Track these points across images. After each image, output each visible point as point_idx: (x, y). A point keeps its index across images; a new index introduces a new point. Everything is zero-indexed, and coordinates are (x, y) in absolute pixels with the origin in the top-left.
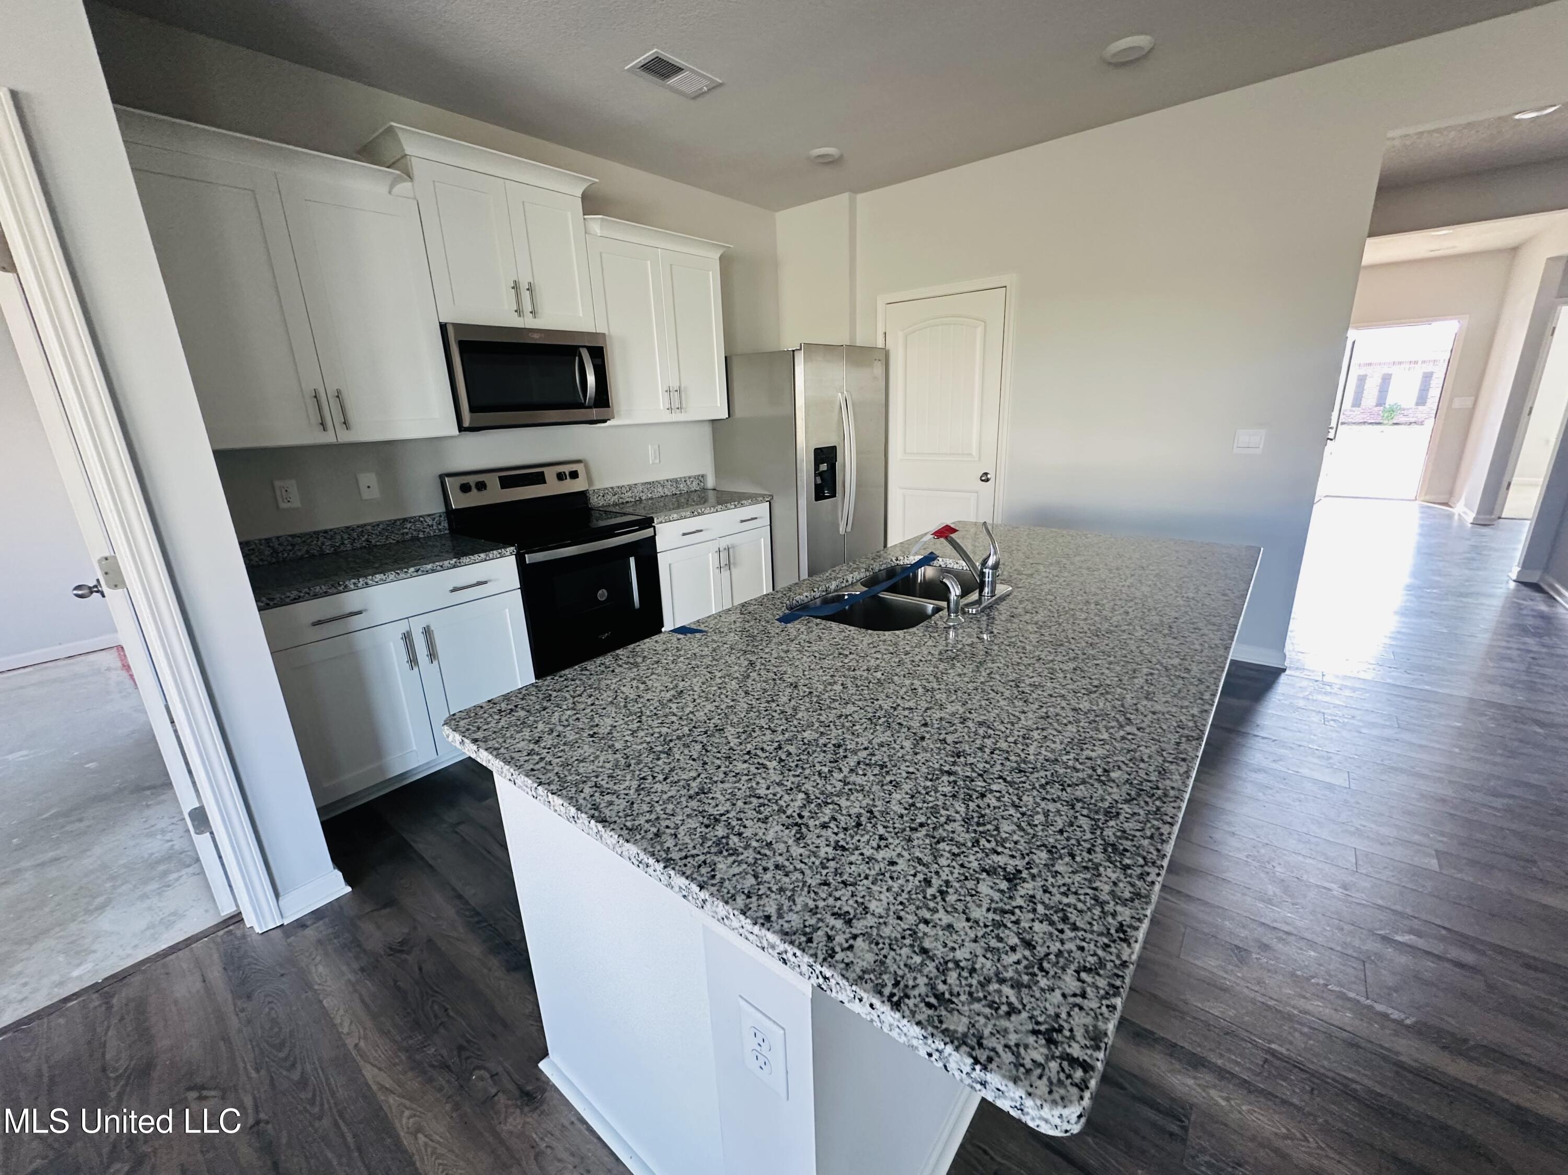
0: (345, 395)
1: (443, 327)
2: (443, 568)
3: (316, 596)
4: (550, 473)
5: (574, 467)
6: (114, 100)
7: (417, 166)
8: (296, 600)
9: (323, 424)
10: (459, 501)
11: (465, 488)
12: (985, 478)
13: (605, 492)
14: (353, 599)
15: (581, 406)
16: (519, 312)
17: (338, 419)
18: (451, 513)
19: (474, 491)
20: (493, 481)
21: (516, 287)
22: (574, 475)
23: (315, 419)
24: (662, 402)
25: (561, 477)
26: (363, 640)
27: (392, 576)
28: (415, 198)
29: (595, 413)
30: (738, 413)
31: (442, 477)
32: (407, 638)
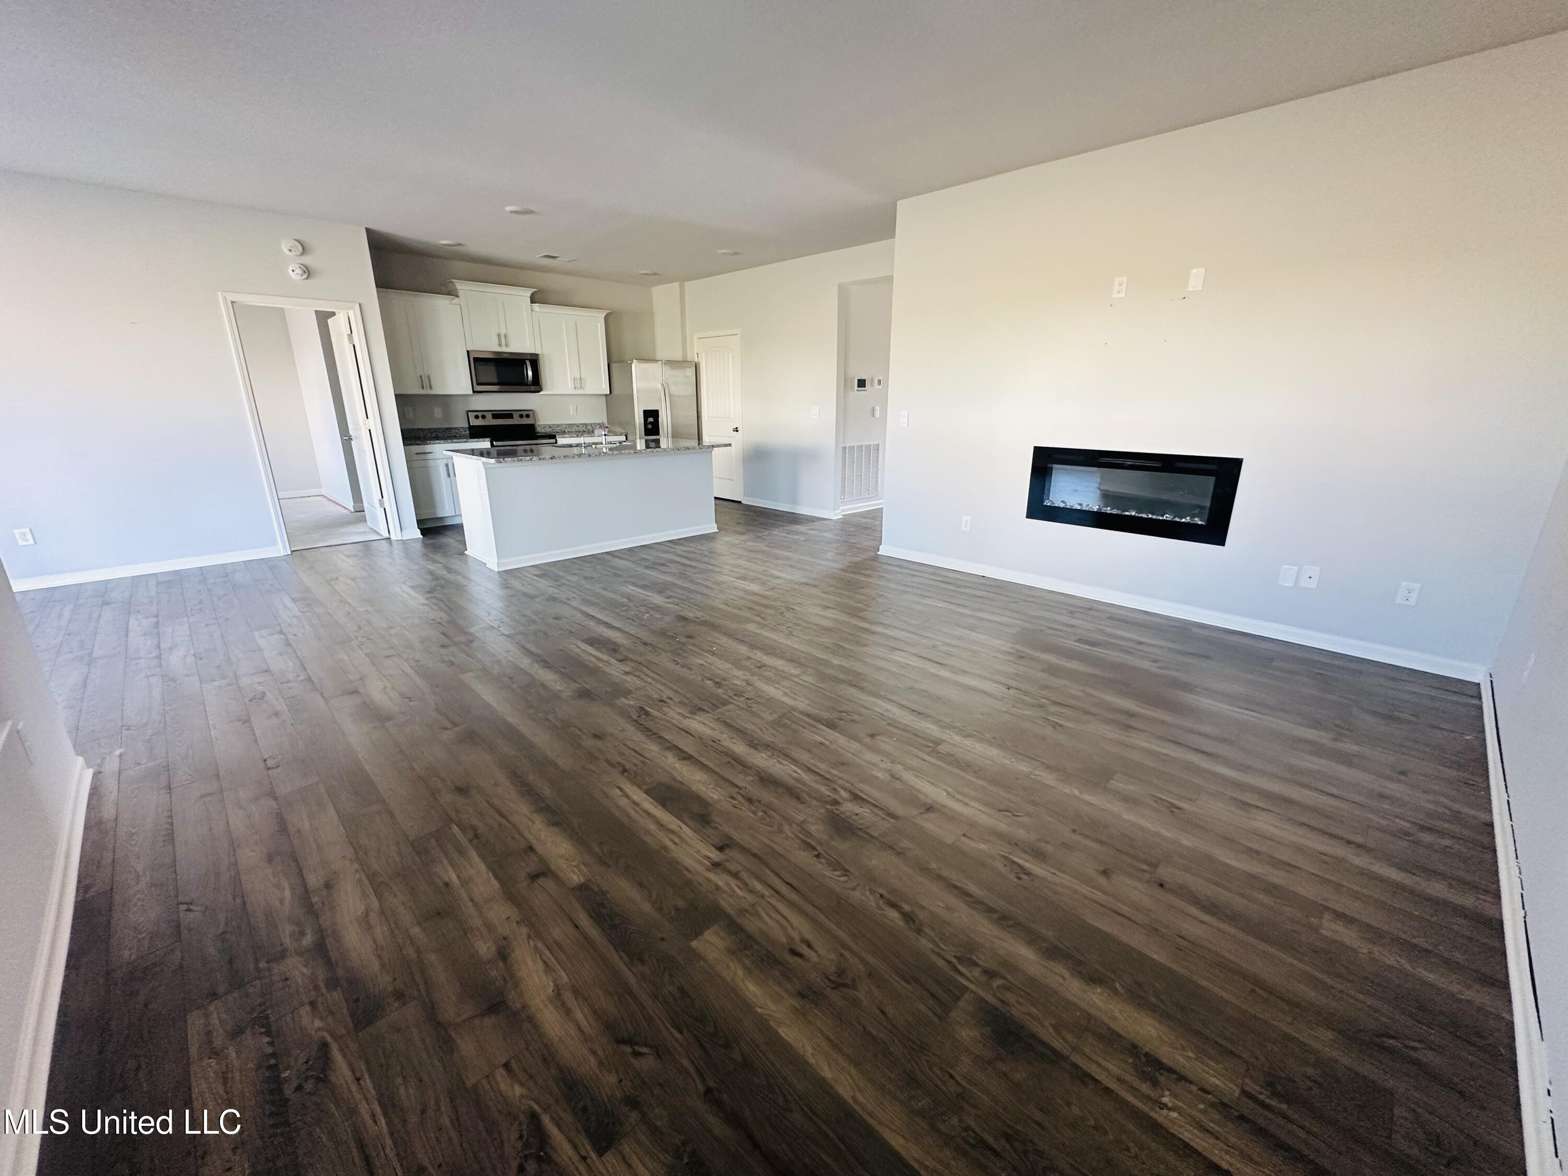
0: (431, 377)
1: (468, 352)
2: (461, 442)
3: (417, 444)
4: (516, 415)
5: (528, 413)
6: (377, 286)
7: (461, 293)
8: (411, 444)
9: (423, 387)
10: (475, 422)
11: (477, 417)
12: (736, 430)
13: (545, 426)
14: (429, 448)
15: (527, 385)
16: (500, 345)
17: (428, 385)
18: (471, 427)
19: (480, 418)
20: (489, 415)
21: (499, 335)
22: (528, 416)
23: (420, 385)
24: (570, 385)
25: (521, 416)
26: (431, 463)
27: (442, 442)
28: (460, 305)
29: (532, 388)
30: (615, 392)
31: (468, 412)
32: (447, 465)
